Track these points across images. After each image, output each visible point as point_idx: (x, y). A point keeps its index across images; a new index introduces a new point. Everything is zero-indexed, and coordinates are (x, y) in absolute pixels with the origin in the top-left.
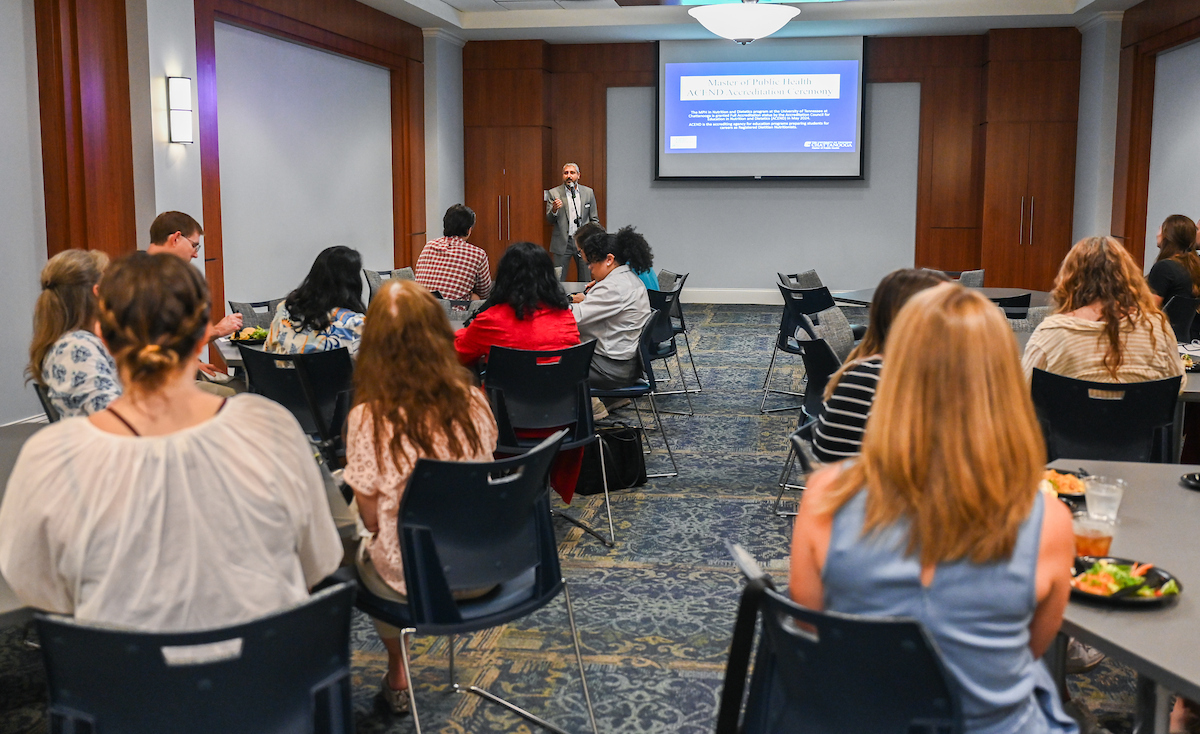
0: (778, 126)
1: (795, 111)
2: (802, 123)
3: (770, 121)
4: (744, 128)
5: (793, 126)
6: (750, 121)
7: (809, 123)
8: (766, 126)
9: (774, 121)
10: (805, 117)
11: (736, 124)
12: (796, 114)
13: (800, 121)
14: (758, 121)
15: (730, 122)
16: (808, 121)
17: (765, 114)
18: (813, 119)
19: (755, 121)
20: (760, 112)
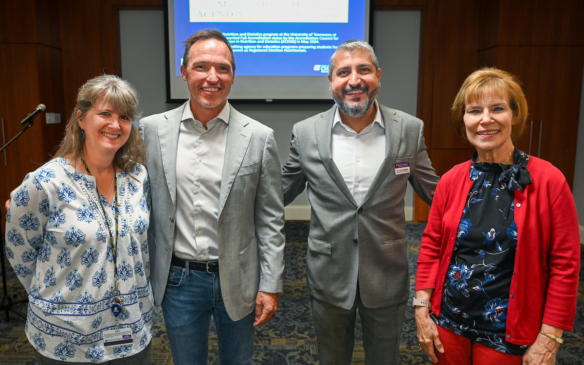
0: (288, 49)
1: (305, 34)
2: (311, 47)
3: (280, 44)
4: (254, 51)
5: (302, 50)
6: (260, 44)
7: (319, 47)
8: (276, 49)
9: (284, 44)
10: (314, 40)
11: (245, 47)
12: (306, 37)
13: (309, 44)
14: (269, 44)
15: (240, 44)
16: (316, 45)
17: (275, 37)
18: (322, 43)
19: (265, 44)
20: (270, 35)
